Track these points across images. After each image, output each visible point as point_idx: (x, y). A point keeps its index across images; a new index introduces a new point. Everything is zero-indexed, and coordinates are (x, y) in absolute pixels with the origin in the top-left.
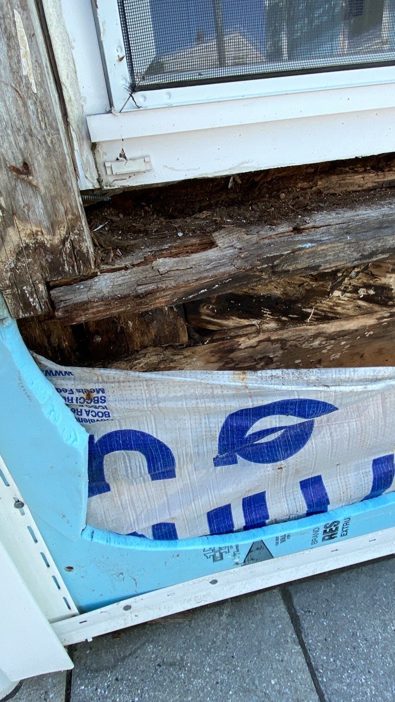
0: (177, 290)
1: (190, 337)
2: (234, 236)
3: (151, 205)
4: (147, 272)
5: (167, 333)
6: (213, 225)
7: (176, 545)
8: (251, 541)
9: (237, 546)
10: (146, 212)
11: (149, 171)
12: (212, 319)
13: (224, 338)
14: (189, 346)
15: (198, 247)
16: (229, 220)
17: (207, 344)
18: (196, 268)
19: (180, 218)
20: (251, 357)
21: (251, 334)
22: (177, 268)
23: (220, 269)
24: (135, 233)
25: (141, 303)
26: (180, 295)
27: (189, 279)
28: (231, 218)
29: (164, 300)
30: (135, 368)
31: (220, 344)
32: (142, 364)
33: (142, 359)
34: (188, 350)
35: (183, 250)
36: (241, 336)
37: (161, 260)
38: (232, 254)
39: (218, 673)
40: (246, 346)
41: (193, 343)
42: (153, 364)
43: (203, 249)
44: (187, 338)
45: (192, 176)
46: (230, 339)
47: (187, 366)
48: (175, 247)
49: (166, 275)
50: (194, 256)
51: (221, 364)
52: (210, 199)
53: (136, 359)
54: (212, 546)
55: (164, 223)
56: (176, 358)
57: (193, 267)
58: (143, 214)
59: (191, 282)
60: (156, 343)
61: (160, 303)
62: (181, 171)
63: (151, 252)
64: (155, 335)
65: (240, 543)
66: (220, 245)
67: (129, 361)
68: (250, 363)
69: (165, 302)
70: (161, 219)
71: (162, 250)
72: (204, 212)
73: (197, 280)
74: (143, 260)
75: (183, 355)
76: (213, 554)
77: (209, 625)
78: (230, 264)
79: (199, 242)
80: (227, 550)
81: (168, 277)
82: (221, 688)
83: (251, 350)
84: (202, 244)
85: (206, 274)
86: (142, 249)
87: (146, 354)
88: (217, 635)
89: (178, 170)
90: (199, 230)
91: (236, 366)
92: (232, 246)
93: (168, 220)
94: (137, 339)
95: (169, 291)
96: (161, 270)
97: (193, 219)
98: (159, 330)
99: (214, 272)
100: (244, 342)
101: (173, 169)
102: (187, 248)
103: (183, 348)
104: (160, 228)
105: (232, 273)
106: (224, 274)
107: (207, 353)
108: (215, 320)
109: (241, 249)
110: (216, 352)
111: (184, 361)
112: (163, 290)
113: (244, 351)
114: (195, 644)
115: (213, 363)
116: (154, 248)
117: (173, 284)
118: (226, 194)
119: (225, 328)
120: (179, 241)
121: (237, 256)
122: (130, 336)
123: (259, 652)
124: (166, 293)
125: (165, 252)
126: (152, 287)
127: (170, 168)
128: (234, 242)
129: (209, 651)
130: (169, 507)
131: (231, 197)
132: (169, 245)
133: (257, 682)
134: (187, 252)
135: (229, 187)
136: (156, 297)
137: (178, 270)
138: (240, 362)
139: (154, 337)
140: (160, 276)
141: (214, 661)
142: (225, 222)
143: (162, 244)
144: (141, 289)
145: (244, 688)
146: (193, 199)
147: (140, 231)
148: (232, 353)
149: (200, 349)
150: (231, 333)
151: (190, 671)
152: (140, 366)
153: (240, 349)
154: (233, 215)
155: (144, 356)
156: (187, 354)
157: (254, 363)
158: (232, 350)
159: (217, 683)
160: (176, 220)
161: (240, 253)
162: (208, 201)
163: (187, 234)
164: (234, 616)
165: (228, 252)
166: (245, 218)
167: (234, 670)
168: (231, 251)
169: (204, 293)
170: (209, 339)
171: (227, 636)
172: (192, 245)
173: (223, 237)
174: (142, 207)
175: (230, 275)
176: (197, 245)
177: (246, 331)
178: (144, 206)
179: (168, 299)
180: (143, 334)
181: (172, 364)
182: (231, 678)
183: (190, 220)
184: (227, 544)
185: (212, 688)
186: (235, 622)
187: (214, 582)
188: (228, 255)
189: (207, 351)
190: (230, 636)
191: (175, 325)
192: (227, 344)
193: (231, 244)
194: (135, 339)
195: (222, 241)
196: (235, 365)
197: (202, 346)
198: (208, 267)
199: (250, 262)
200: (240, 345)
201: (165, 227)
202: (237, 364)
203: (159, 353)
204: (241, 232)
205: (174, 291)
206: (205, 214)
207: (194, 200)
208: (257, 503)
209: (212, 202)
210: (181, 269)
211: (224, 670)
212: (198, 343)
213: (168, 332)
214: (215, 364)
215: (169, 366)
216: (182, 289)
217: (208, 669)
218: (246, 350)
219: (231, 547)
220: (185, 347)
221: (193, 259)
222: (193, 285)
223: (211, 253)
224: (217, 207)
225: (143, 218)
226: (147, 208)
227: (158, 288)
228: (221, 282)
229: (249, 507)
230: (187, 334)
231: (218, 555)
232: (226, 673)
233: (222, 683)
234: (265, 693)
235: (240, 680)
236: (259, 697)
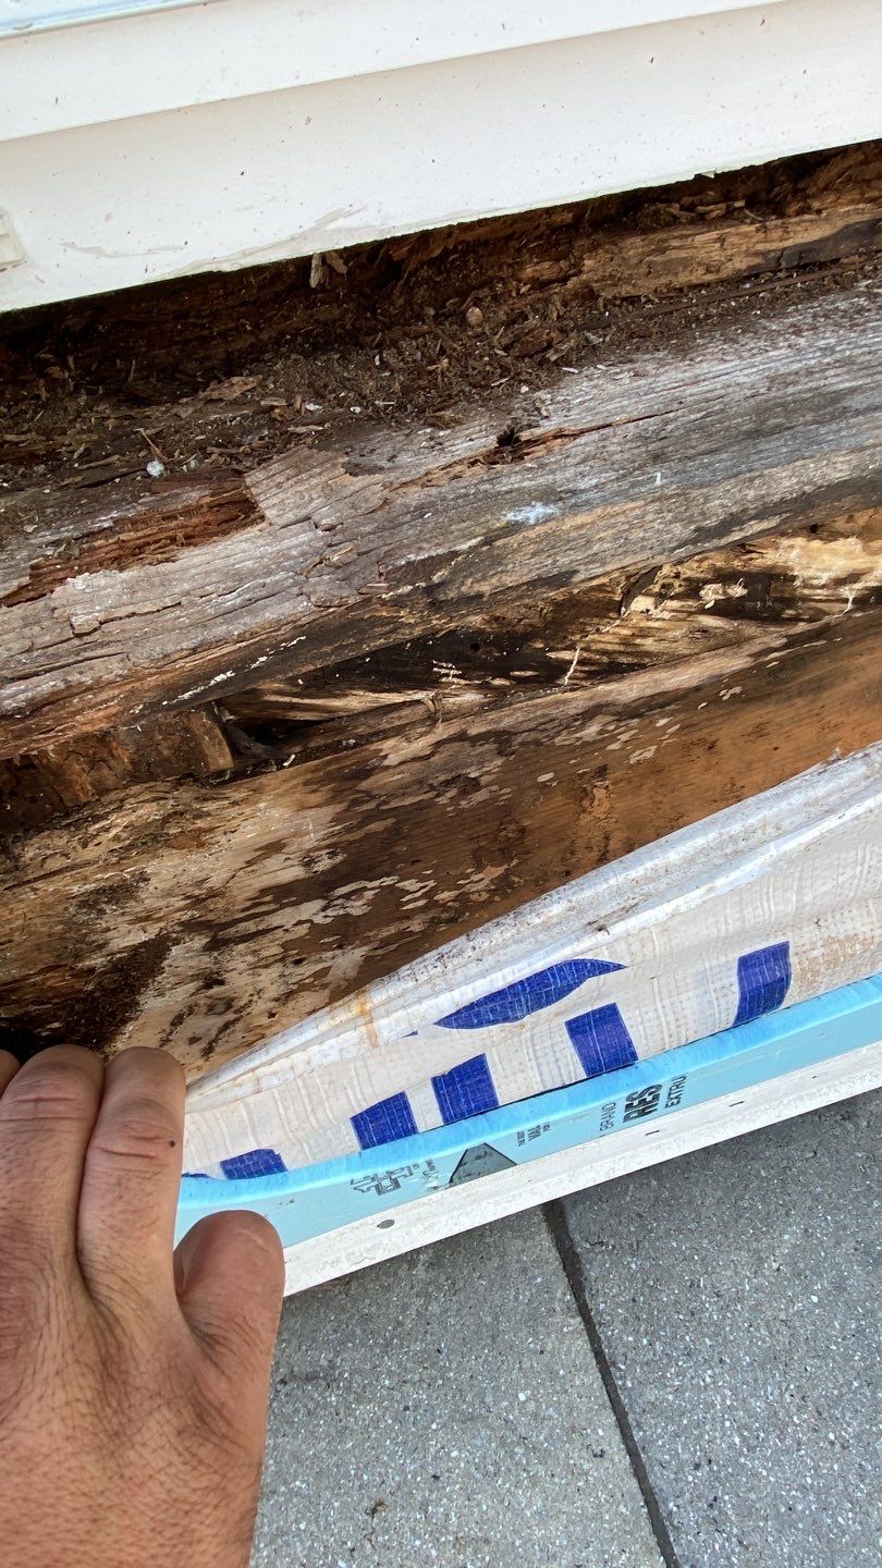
0: (137, 685)
1: (236, 751)
2: (314, 481)
3: (70, 360)
4: (37, 628)
5: (166, 752)
6: (260, 427)
7: (284, 1184)
8: (459, 1150)
9: (429, 1163)
10: (53, 385)
11: (15, 265)
12: (295, 700)
13: (340, 742)
14: (238, 775)
15: (210, 517)
16: (311, 407)
17: (290, 766)
18: (192, 604)
19: (159, 403)
20: (421, 782)
21: (412, 724)
22: (131, 609)
23: (265, 607)
24: (21, 464)
25: (29, 731)
26: (150, 694)
27: (170, 648)
28: (318, 396)
29: (101, 714)
30: (96, 842)
31: (329, 763)
32: (114, 832)
33: (113, 817)
34: (240, 785)
35: (161, 530)
36: (384, 735)
37: (79, 583)
38: (305, 547)
39: (408, 1388)
40: (403, 759)
41: (248, 769)
42: (148, 825)
43: (226, 522)
44: (229, 758)
45: (168, 270)
46: (355, 746)
47: (244, 824)
48: (134, 522)
49: (96, 636)
50: (194, 559)
51: (339, 808)
52: (256, 326)
53: (97, 819)
54: (370, 1172)
55: (111, 423)
56: (210, 806)
57: (184, 601)
58: (44, 395)
59: (177, 656)
60: (142, 773)
61: (91, 722)
62: (127, 255)
63: (56, 544)
64: (132, 762)
65: (434, 1156)
66: (269, 514)
67: (77, 825)
68: (418, 795)
69: (108, 718)
70: (100, 408)
71: (91, 535)
72: (235, 380)
73: (194, 651)
74: (26, 580)
75: (227, 798)
76: (375, 1183)
77: (388, 1289)
78: (295, 590)
79: (208, 499)
80: (406, 1172)
81: (103, 645)
82: (415, 1417)
83: (417, 765)
84: (221, 505)
85: (220, 630)
86: (27, 536)
87: (122, 801)
88: (405, 1308)
89: (116, 255)
90: (218, 445)
91: (383, 808)
92: (308, 518)
93: (124, 411)
94: (81, 778)
95: (113, 688)
96: (77, 621)
97: (200, 405)
98: (139, 747)
99: (247, 619)
100: (395, 749)
101: (97, 251)
102: (173, 524)
103: (226, 782)
104: (95, 443)
105: (304, 620)
106: (279, 624)
107: (295, 786)
108: (307, 701)
109: (330, 529)
110: (322, 782)
111: (234, 811)
112: (89, 689)
113: (398, 770)
114: (358, 1332)
115: (316, 806)
116: (68, 531)
117: (116, 668)
118: (306, 308)
119: (341, 714)
120: (147, 498)
121: (317, 559)
122: (58, 773)
123: (493, 1338)
124: (103, 696)
125: (97, 544)
126: (47, 685)
127: (89, 250)
128: (314, 504)
129: (388, 1344)
130: (253, 1128)
131: (322, 318)
132: (114, 514)
133: (489, 1399)
134: (173, 540)
135: (313, 282)
136: (72, 709)
137: (134, 614)
138: (392, 796)
139: (130, 767)
140: (76, 642)
141: (400, 1364)
142: (299, 411)
143: (92, 514)
144: (12, 696)
145: (462, 1413)
146: (203, 327)
147: (33, 458)
148: (365, 778)
149: (271, 779)
150: (356, 728)
151: (348, 1389)
152: (111, 835)
153: (388, 767)
154: (326, 386)
155: (120, 808)
156: (237, 796)
157: (430, 795)
158: (365, 773)
159: (406, 1408)
160: (148, 411)
161: (330, 546)
162: (251, 332)
163: (180, 463)
164: (443, 1266)
165: (295, 541)
166: (361, 399)
167: (442, 1377)
168: (303, 538)
169: (224, 682)
170: (298, 749)
171: (426, 1309)
172: (188, 512)
173: (279, 485)
174: (41, 368)
175: (299, 629)
176: (205, 510)
177: (400, 718)
178: (47, 363)
179: (114, 711)
180: (94, 763)
181: (200, 823)
182: (435, 1396)
183: (190, 410)
184: (405, 1163)
185: (395, 1420)
186: (443, 1278)
187: (388, 1224)
188: (294, 553)
189: (295, 782)
190: (434, 1308)
191: (186, 729)
192: (350, 761)
193: (304, 512)
194: (75, 777)
195: (275, 500)
196: (379, 805)
197: (280, 773)
198: (231, 601)
199: (356, 581)
200: (385, 757)
201: (115, 438)
202: (385, 803)
203: (161, 795)
204: (334, 466)
205: (129, 687)
206: (238, 386)
207: (206, 332)
208: (469, 1078)
209: (264, 336)
210: (146, 610)
211: (421, 1380)
212: (267, 763)
213: (169, 748)
214: (324, 809)
215: (192, 827)
216: (152, 681)
217: (387, 1382)
218: (402, 767)
219: (416, 1166)
220: (232, 780)
221: (185, 570)
222: (189, 664)
223: (241, 548)
224: (278, 355)
225: (44, 406)
226: (55, 371)
227: (69, 687)
228: (273, 647)
229: (450, 1089)
230: (227, 750)
231: (386, 1183)
232: (425, 1386)
233: (416, 1408)
234: (506, 1421)
235: (454, 1397)
236: (493, 1429)
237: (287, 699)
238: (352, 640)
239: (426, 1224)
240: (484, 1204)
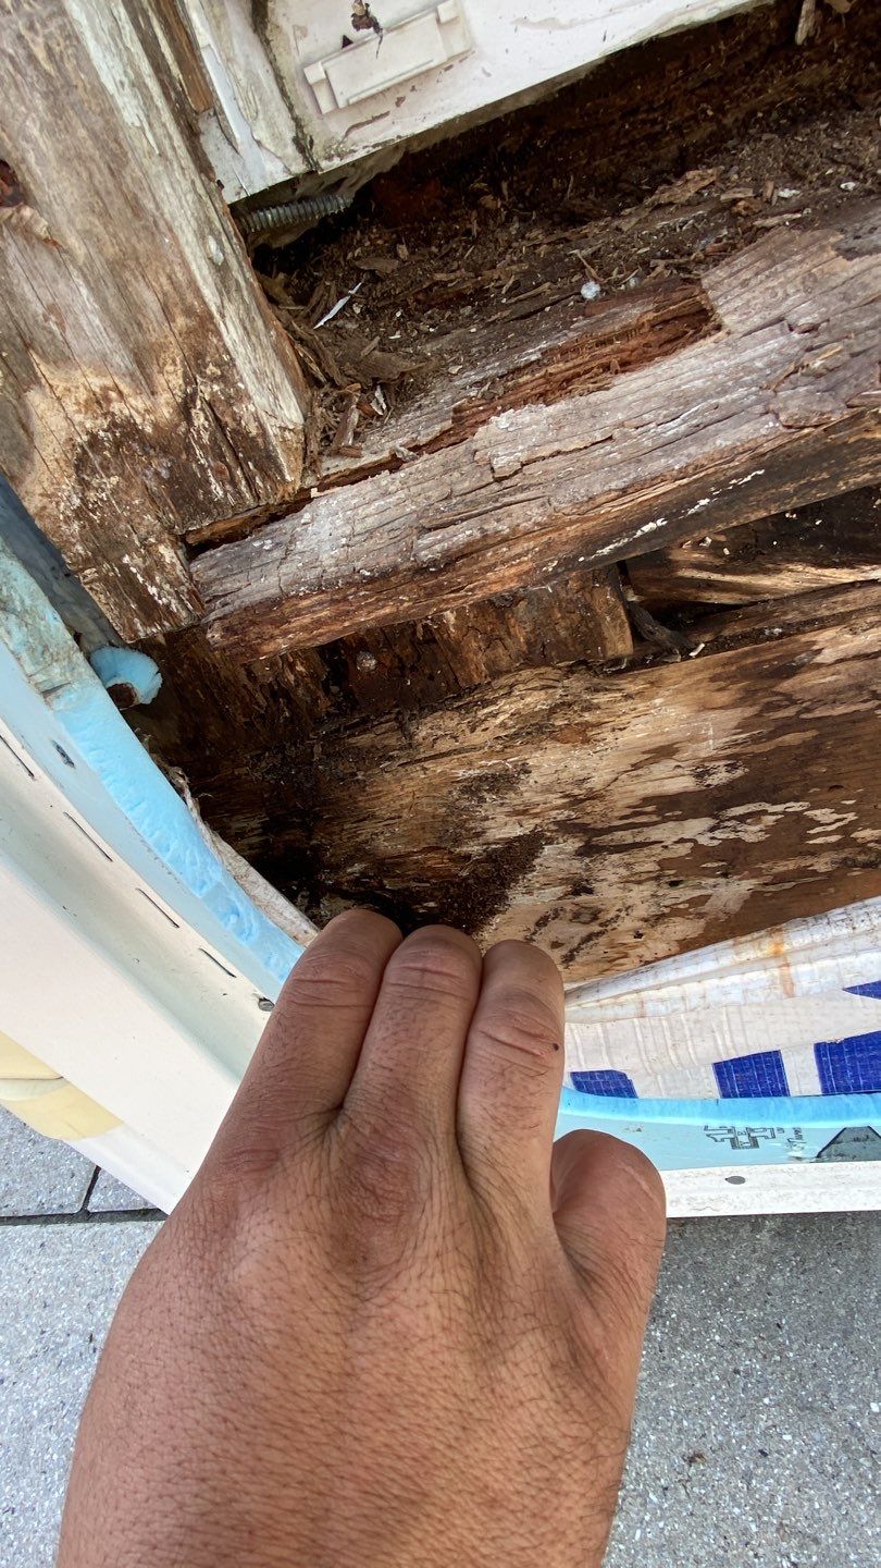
0: (554, 535)
1: (637, 636)
2: (791, 272)
3: (504, 186)
4: (456, 474)
5: (563, 633)
6: (718, 227)
7: (632, 1110)
8: (838, 1125)
9: (797, 1131)
10: (486, 216)
11: (462, 57)
12: (715, 577)
13: (761, 631)
14: (636, 664)
15: (651, 338)
16: (786, 193)
17: (697, 656)
18: (626, 436)
19: (599, 217)
20: (860, 687)
21: (861, 612)
22: (556, 447)
23: (717, 432)
24: (448, 307)
25: (440, 587)
26: (567, 547)
27: (597, 489)
28: (796, 178)
29: (513, 570)
30: (483, 727)
31: (746, 654)
32: (501, 718)
33: (501, 703)
34: (636, 677)
35: (594, 358)
36: (822, 624)
37: (502, 421)
38: (774, 356)
39: (739, 1351)
40: (840, 655)
41: (648, 657)
42: (533, 715)
43: (669, 341)
44: (629, 642)
45: (632, 32)
46: (781, 636)
47: (634, 721)
48: (564, 352)
49: (516, 479)
50: (630, 385)
51: (749, 712)
52: (720, 110)
53: (486, 703)
54: (728, 1123)
55: (543, 250)
56: (601, 698)
57: (616, 434)
58: (475, 228)
59: (603, 499)
60: (535, 656)
61: (501, 581)
62: (584, 22)
63: (480, 384)
64: (528, 642)
65: (804, 1125)
66: (727, 321)
67: (467, 708)
68: (853, 703)
69: (519, 576)
70: (533, 234)
71: (518, 370)
72: (690, 175)
73: (624, 492)
74: (448, 424)
75: (620, 690)
76: (732, 1136)
77: (727, 1244)
78: (759, 408)
79: (651, 316)
80: (768, 1133)
81: (523, 489)
82: (746, 1384)
83: (859, 665)
84: (666, 322)
85: (658, 465)
86: (451, 377)
87: (512, 686)
88: (744, 1270)
89: (572, 24)
90: (664, 257)
91: (804, 716)
92: (780, 320)
93: (559, 234)
94: (476, 655)
95: (529, 540)
96: (498, 463)
97: (644, 214)
98: (537, 625)
99: (692, 450)
100: (834, 642)
101: (550, 24)
102: (608, 349)
103: (621, 672)
104: (525, 273)
105: (767, 447)
106: (733, 453)
107: (701, 681)
108: (728, 578)
109: (813, 329)
110: (732, 678)
111: (625, 706)
112: (505, 540)
113: (832, 669)
114: (690, 1277)
115: (721, 708)
116: (494, 368)
117: (536, 513)
118: (786, 73)
119: (767, 596)
120: (581, 322)
121: (792, 368)
122: (456, 650)
123: (846, 1334)
124: (518, 550)
125: (525, 378)
126: (463, 534)
127: (541, 24)
128: (789, 302)
129: (721, 1300)
130: (608, 1048)
131: (805, 82)
132: (543, 345)
133: (834, 1396)
134: (606, 368)
135: (800, 37)
136: (485, 564)
137: (559, 453)
138: (819, 701)
139: (525, 648)
140: (495, 487)
141: (733, 1324)
142: (769, 202)
143: (519, 348)
144: (429, 547)
145: (800, 1398)
146: (654, 122)
147: (461, 298)
148: (788, 678)
149: (674, 671)
150: (785, 613)
151: (675, 1330)
152: (498, 721)
153: (819, 666)
154: (806, 166)
155: (509, 694)
156: (632, 688)
157: (869, 705)
158: (789, 671)
159: (737, 1372)
160: (585, 230)
161: (810, 349)
162: (711, 119)
163: (617, 283)
164: (791, 1239)
165: (760, 350)
166: (857, 171)
167: (780, 1354)
168: (773, 344)
169: (653, 533)
170: (708, 637)
171: (769, 1278)
172: (625, 334)
173: (745, 284)
174: (474, 200)
175: (758, 459)
176: (646, 329)
177: (845, 603)
178: (481, 193)
179: (525, 567)
180: (490, 641)
181: (588, 717)
182: (770, 1370)
183: (634, 220)
184: (769, 1124)
185: (723, 1378)
186: (790, 1252)
187: (738, 1180)
188: (759, 364)
189: (699, 677)
190: (777, 1279)
191: (588, 607)
192: (770, 654)
193: (776, 313)
194: (471, 655)
195: (739, 303)
196: (799, 713)
197: (684, 664)
198: (673, 429)
199: (845, 391)
200: (819, 652)
201: (547, 263)
202: (808, 710)
203: (550, 683)
204: (823, 248)
205: (545, 539)
206: (696, 179)
207: (658, 128)
208: (861, 1051)
209: (728, 121)
210: (572, 447)
211: (755, 1348)
212: (670, 652)
213: (567, 629)
214: (728, 712)
215: (578, 720)
216: (571, 531)
217: (717, 1338)
218: (840, 667)
219: (781, 1130)
220: (628, 669)
221: (618, 398)
222: (613, 509)
223: (692, 366)
224: (744, 137)
225: (474, 242)
226: (489, 201)
227: (485, 537)
228: (719, 484)
229: (836, 1058)
230: (628, 632)
231: (744, 1139)
232: (760, 1356)
233: (748, 1375)
234: (853, 1427)
235: (792, 1379)
236: (834, 1429)
237: (704, 575)
238: (825, 475)
239: (782, 1192)
240: (854, 1190)
